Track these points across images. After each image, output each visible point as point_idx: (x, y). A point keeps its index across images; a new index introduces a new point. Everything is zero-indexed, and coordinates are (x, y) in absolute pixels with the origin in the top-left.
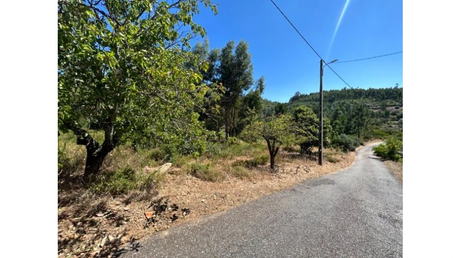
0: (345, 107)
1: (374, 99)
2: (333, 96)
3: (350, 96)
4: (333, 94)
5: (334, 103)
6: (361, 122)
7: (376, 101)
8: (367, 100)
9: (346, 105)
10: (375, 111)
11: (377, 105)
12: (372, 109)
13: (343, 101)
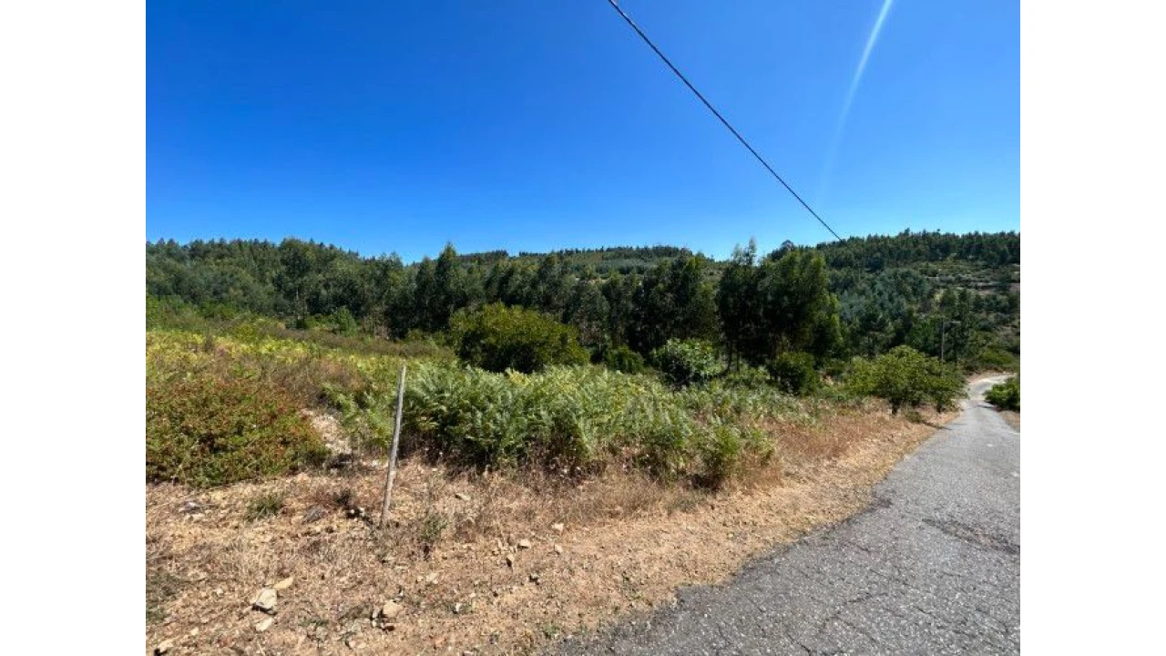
0: (910, 284)
1: (980, 263)
2: (879, 254)
3: (919, 253)
4: (879, 250)
5: (883, 274)
6: (960, 342)
7: (986, 267)
8: (962, 265)
9: (911, 280)
10: (983, 294)
11: (987, 278)
12: (977, 288)
13: (905, 270)
